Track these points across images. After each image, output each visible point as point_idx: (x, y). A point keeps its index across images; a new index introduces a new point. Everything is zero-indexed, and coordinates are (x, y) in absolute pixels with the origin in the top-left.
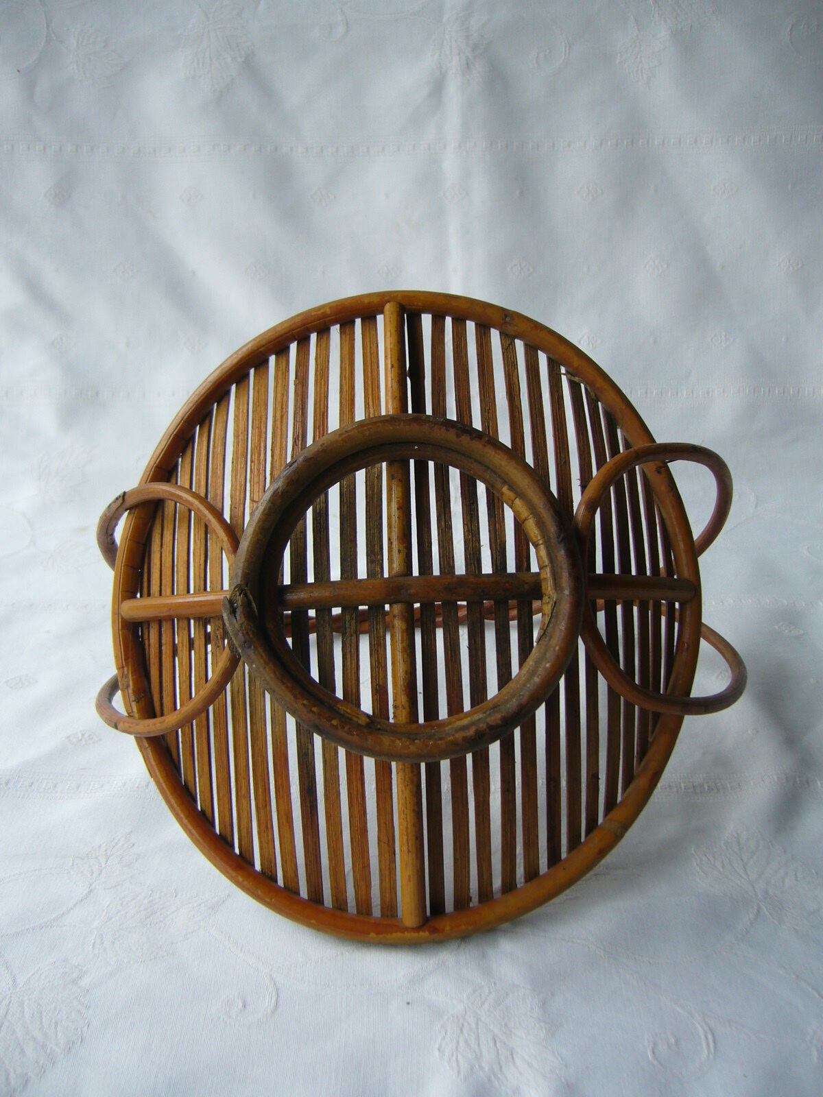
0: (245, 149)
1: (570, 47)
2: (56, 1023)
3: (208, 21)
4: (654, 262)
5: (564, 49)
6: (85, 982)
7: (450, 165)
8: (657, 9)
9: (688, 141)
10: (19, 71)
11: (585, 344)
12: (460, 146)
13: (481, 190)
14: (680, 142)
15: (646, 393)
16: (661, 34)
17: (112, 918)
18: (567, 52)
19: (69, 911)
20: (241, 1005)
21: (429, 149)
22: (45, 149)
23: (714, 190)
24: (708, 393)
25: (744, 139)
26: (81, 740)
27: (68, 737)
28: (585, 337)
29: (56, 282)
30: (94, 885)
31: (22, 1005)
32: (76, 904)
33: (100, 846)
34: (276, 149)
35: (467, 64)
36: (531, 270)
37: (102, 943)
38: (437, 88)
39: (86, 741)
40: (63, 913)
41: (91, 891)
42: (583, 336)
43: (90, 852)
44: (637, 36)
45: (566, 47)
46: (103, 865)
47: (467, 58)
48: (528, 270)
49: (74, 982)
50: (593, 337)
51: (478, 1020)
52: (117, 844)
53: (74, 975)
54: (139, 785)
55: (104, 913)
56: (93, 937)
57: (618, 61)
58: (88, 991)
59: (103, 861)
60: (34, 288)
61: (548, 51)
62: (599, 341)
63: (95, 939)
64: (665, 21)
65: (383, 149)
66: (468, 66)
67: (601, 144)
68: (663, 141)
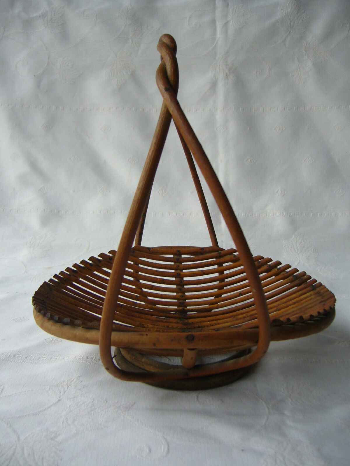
0: (130, 109)
1: (270, 70)
2: (43, 459)
3: (117, 57)
4: (309, 159)
5: (267, 71)
6: (59, 439)
7: (219, 117)
8: (306, 55)
9: (322, 108)
10: (35, 76)
11: (280, 193)
12: (223, 109)
13: (233, 127)
14: (318, 108)
15: (308, 214)
16: (309, 64)
17: (72, 411)
18: (269, 72)
19: (48, 408)
20: (148, 450)
21: (210, 110)
22: (43, 107)
23: (334, 128)
24: (336, 215)
25: (346, 106)
26: (52, 341)
27: (45, 340)
28: (280, 190)
29: (44, 163)
30: (61, 398)
31: (23, 449)
32: (52, 405)
33: (64, 382)
34: (143, 110)
35: (227, 76)
36: (255, 161)
37: (67, 421)
38: (214, 85)
39: (54, 341)
40: (45, 409)
41: (60, 400)
42: (279, 190)
43: (59, 383)
44: (299, 65)
45: (268, 69)
46: (66, 389)
47: (227, 74)
48: (254, 161)
49: (52, 439)
50: (283, 191)
51: (284, 458)
52: (73, 381)
53: (53, 436)
54: (83, 357)
55: (68, 409)
56: (62, 419)
57: (290, 76)
58: (60, 443)
59: (66, 387)
60: (34, 166)
61: (261, 71)
62: (286, 192)
63: (63, 419)
64: (310, 59)
65: (190, 110)
66: (227, 77)
67: (284, 109)
68: (311, 108)
